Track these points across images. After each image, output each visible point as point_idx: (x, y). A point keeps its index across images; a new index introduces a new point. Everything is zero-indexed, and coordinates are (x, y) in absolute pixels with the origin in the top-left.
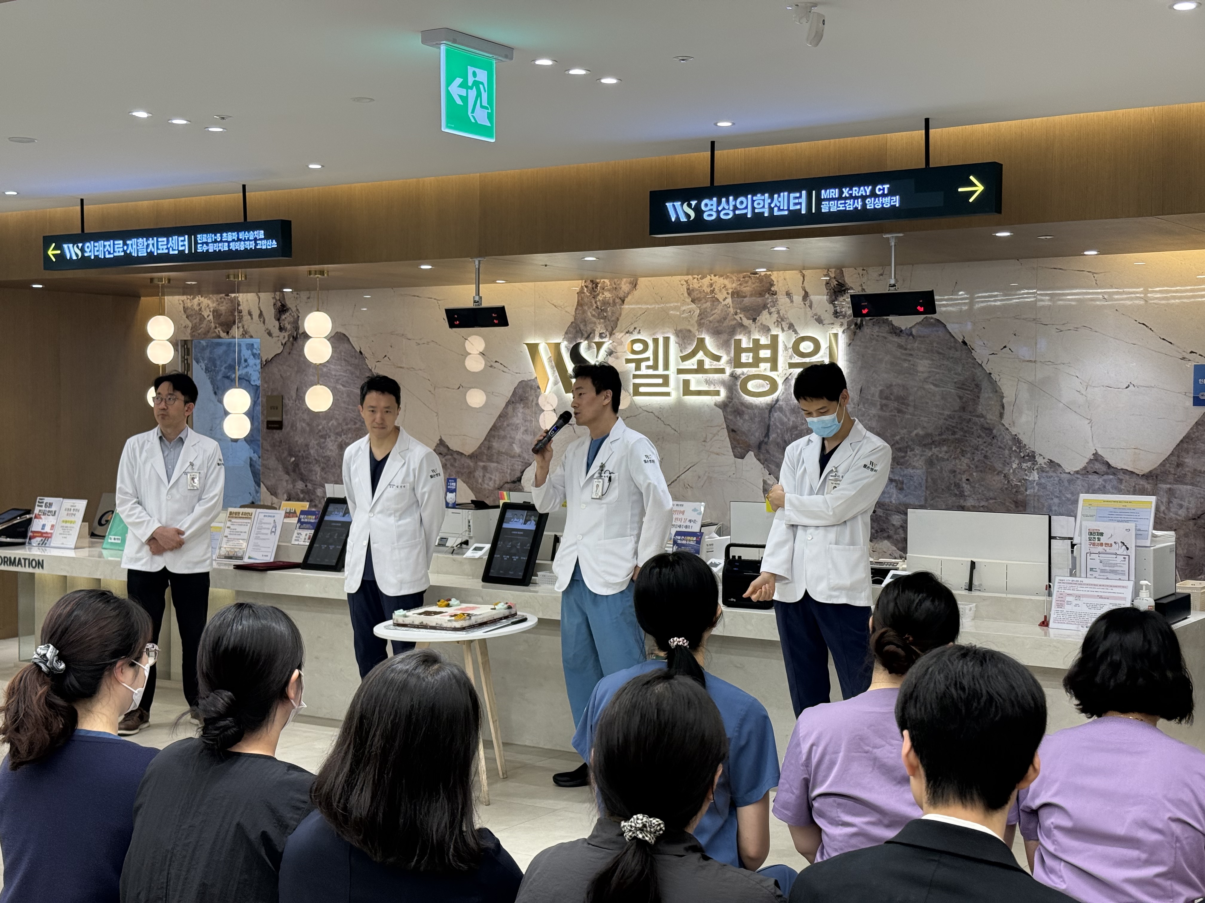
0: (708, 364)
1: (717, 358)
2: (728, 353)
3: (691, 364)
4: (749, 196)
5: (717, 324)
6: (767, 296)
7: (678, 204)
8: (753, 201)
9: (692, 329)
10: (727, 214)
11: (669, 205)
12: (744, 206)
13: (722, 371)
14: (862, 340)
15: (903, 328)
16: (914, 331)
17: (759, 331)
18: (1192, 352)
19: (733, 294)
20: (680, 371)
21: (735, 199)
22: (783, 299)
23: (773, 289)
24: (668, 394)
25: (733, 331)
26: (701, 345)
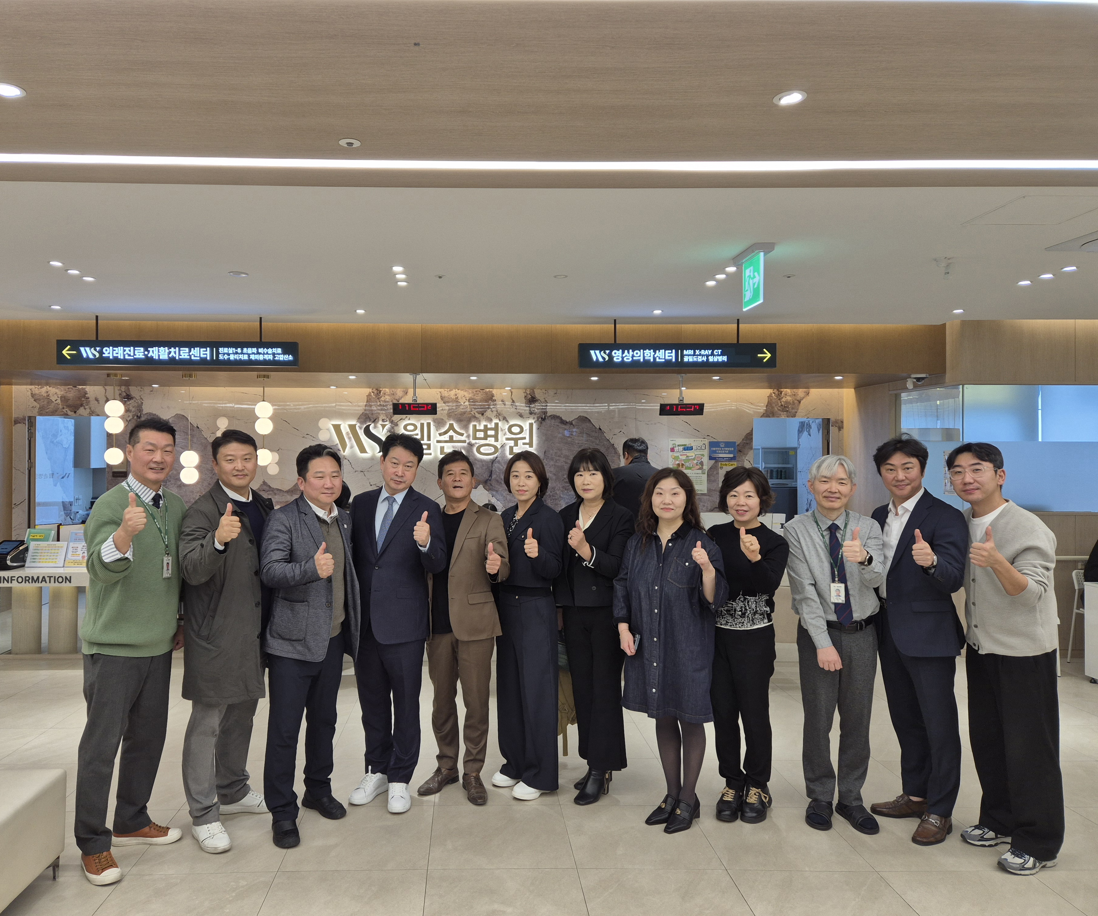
0: (456, 437)
1: (462, 435)
2: (467, 431)
3: (446, 437)
4: (642, 351)
5: (459, 416)
6: (490, 402)
7: (597, 352)
8: (644, 353)
9: (444, 418)
10: (627, 359)
11: (592, 352)
12: (638, 355)
13: (464, 442)
14: (546, 426)
15: (568, 421)
16: (574, 423)
17: (485, 421)
18: (708, 436)
19: (469, 400)
20: (438, 442)
21: (633, 351)
22: (499, 403)
23: (493, 398)
24: (430, 454)
25: (469, 421)
26: (451, 427)
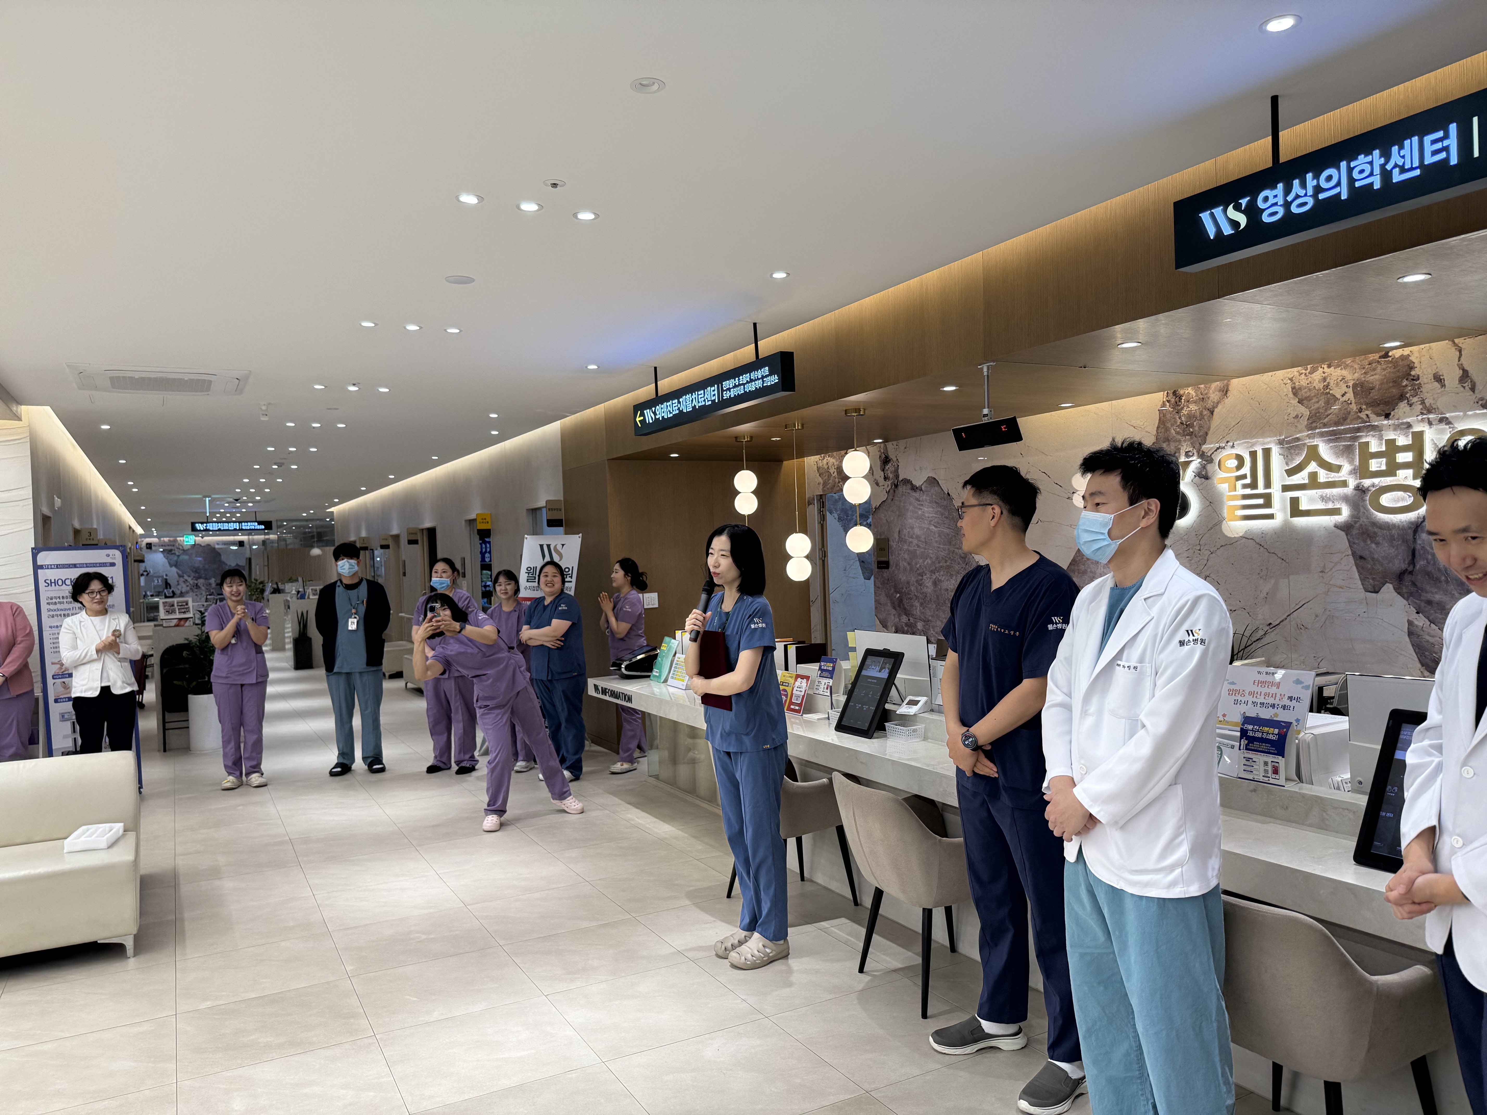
0: (1323, 476)
1: (1336, 468)
2: (1351, 462)
3: (1301, 478)
4: (1343, 164)
5: (1333, 427)
6: (1405, 383)
7: (1218, 211)
8: (1350, 170)
9: (1300, 437)
10: (1304, 204)
11: (1205, 216)
12: (1334, 182)
13: (1344, 484)
17: (1395, 429)
19: (1355, 386)
20: (1286, 488)
21: (1317, 177)
22: (1429, 385)
23: (1413, 373)
24: (1271, 517)
25: (1356, 433)
26: (1313, 454)
